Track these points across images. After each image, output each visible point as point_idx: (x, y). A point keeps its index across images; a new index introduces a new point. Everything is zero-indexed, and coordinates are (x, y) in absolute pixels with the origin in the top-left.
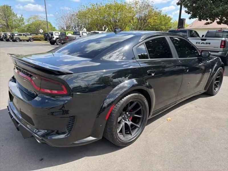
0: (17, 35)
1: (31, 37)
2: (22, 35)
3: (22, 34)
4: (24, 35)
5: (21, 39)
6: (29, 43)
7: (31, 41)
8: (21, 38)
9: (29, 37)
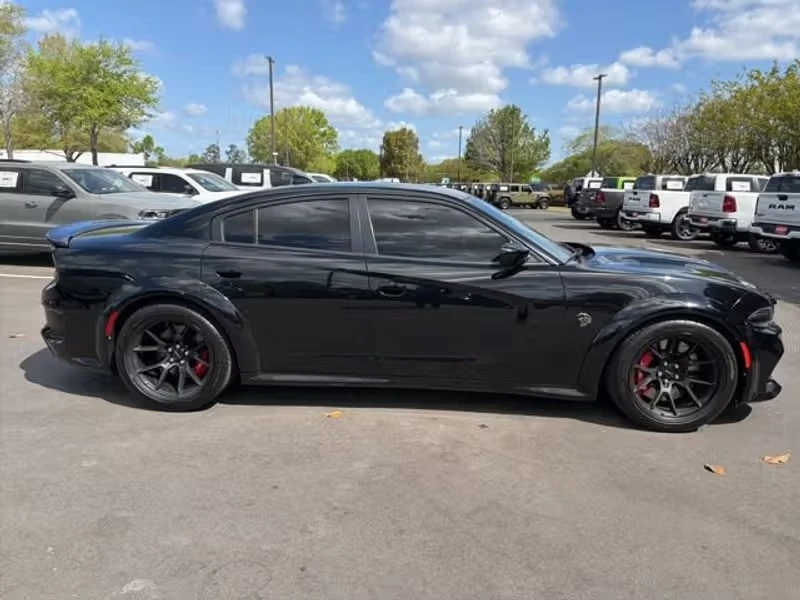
0: (506, 189)
1: (544, 194)
2: (520, 189)
3: (520, 185)
4: (524, 190)
5: (515, 200)
6: (537, 212)
7: (541, 208)
8: (517, 197)
9: (538, 196)
